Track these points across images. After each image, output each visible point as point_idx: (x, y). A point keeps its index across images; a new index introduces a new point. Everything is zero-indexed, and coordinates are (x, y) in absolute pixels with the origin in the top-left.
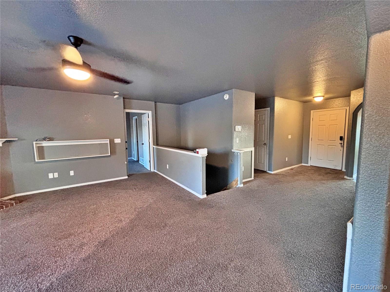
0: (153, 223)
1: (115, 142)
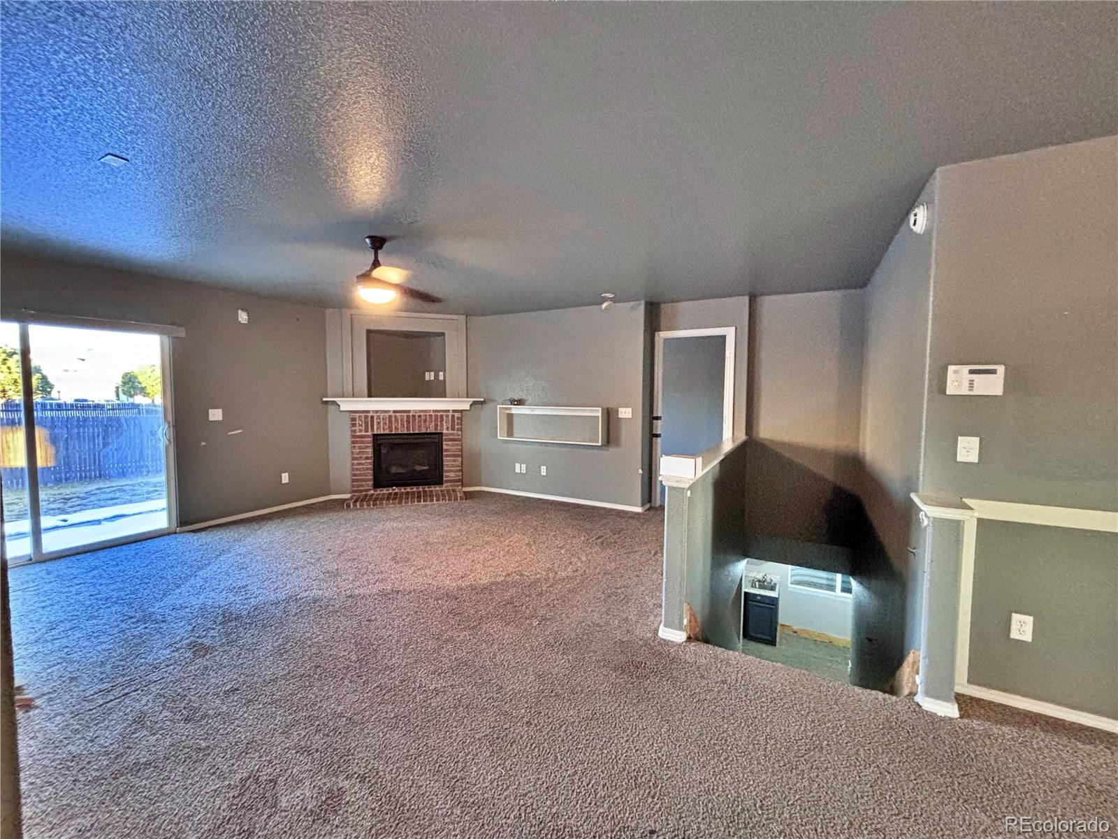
1: (620, 416)
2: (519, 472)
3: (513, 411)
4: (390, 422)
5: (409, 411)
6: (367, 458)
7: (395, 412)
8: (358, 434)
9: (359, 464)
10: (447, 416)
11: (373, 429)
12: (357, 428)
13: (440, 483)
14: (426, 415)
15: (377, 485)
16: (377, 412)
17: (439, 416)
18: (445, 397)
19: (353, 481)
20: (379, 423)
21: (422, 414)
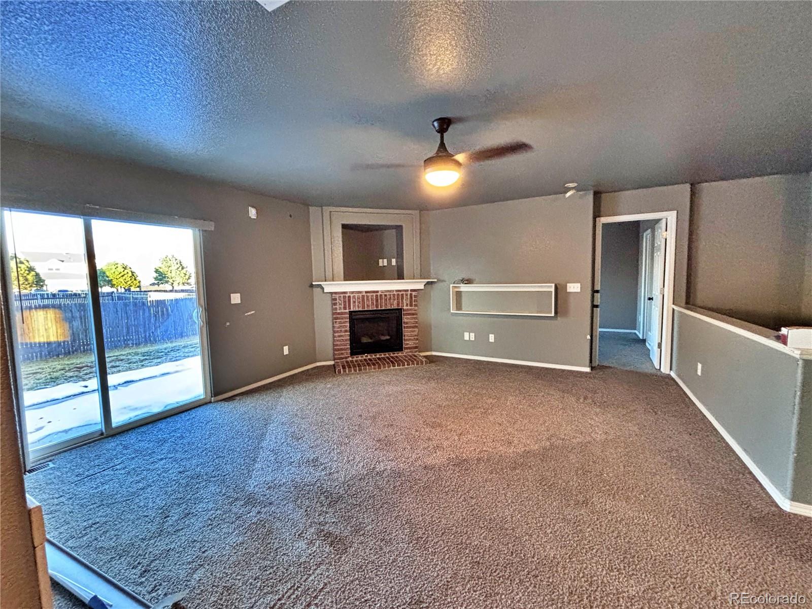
0: (560, 481)
1: (568, 291)
2: (468, 339)
3: (462, 289)
4: (363, 300)
5: (377, 292)
6: (346, 331)
7: (366, 292)
8: (338, 311)
9: (339, 336)
10: (407, 295)
11: (350, 309)
12: (338, 307)
13: (400, 348)
14: (390, 295)
15: (353, 354)
16: (353, 292)
17: (400, 294)
18: (403, 279)
19: (334, 350)
20: (354, 302)
21: (387, 293)
